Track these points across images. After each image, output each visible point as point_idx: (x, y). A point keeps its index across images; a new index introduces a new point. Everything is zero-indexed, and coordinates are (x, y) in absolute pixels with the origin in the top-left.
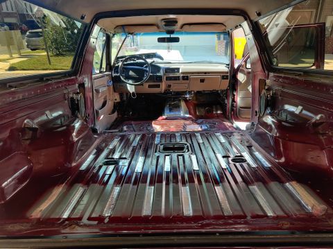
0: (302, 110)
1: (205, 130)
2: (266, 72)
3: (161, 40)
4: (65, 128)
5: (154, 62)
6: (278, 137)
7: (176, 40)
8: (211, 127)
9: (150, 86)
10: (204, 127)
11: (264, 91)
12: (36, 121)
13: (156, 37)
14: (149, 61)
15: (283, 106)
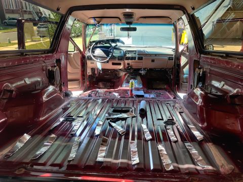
0: (224, 85)
1: (152, 98)
2: (199, 54)
3: (123, 29)
4: (39, 91)
5: (117, 45)
6: (203, 106)
7: (135, 29)
8: (157, 96)
9: (113, 64)
10: (152, 96)
11: (197, 69)
12: (14, 85)
13: (119, 27)
14: (113, 45)
15: (211, 81)
